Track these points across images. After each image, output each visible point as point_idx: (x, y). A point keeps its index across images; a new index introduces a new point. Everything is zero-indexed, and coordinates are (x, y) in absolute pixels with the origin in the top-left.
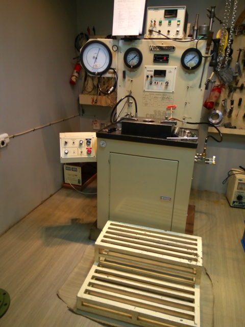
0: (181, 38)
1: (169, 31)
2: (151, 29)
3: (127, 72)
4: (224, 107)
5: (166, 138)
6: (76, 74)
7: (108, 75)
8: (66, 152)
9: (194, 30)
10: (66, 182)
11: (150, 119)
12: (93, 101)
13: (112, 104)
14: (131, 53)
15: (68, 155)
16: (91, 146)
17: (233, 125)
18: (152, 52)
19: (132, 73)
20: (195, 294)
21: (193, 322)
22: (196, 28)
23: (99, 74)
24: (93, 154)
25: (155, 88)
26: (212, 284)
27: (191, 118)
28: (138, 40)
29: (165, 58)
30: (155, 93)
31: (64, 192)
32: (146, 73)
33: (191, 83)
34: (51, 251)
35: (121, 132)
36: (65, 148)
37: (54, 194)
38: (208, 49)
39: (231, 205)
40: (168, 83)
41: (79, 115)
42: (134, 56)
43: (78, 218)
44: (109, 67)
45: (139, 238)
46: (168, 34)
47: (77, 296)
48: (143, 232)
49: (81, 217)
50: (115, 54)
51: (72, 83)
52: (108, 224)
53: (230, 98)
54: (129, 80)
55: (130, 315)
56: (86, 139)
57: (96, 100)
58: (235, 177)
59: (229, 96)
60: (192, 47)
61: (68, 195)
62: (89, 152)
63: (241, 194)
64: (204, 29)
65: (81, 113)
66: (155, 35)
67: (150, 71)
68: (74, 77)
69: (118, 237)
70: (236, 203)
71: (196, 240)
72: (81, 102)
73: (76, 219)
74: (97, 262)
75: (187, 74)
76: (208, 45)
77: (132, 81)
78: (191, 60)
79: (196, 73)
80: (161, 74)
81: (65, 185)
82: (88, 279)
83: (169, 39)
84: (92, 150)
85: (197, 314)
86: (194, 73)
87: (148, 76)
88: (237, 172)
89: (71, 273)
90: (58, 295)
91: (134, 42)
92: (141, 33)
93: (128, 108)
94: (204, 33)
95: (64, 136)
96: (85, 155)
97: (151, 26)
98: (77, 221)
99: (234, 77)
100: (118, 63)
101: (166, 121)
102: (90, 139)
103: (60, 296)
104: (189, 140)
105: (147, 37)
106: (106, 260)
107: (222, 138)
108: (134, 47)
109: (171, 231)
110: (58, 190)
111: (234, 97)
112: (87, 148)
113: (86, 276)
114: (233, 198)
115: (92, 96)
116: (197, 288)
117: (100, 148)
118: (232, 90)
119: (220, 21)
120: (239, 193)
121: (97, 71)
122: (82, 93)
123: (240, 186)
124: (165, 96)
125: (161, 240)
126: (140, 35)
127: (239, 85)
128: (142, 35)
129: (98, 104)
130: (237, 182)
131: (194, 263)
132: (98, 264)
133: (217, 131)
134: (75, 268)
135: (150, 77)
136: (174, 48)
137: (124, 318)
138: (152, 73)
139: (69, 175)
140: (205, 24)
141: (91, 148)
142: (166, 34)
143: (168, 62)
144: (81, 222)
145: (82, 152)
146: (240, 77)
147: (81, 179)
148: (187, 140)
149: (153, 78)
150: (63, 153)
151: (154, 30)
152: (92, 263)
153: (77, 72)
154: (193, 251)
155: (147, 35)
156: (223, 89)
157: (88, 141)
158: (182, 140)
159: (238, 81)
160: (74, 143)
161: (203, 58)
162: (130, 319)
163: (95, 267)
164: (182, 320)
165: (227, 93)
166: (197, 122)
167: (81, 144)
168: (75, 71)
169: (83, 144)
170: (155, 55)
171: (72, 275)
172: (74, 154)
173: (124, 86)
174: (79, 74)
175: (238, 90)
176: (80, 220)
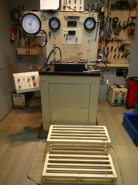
0: (83, 11)
1: (75, 7)
2: (64, 5)
3: (52, 33)
4: (104, 52)
5: (82, 72)
6: (14, 35)
7: (39, 35)
8: (20, 86)
9: (89, 6)
10: (14, 105)
11: (70, 61)
12: (27, 52)
13: (39, 53)
14: (53, 20)
15: (21, 88)
16: (35, 80)
17: (109, 62)
18: (66, 20)
19: (55, 33)
20: (109, 159)
21: (112, 175)
22: (90, 5)
23: (33, 34)
24: (38, 85)
25: (69, 42)
26: (115, 151)
27: (91, 59)
28: (57, 13)
29: (74, 23)
30: (70, 45)
31: (15, 111)
32: (63, 33)
33: (90, 38)
34: (16, 150)
35: (54, 70)
36: (19, 83)
37: (9, 113)
38: (99, 18)
39: (112, 105)
40: (77, 39)
41: (18, 61)
42: (55, 22)
43: (28, 126)
44: (40, 30)
45: (72, 133)
46: (75, 9)
47: (42, 176)
48: (73, 129)
49: (30, 125)
50: (43, 22)
51: (12, 41)
52: (51, 127)
53: (107, 47)
54: (53, 38)
55: (76, 179)
56: (32, 77)
57: (29, 51)
58: (113, 90)
59: (106, 45)
60: (90, 17)
61: (18, 113)
62: (35, 84)
63: (117, 98)
64: (96, 6)
65: (19, 60)
66: (67, 9)
67: (66, 32)
68: (13, 37)
69: (59, 134)
70: (114, 104)
71: (103, 128)
72: (19, 53)
73: (27, 127)
74: (49, 151)
75: (88, 33)
76: (99, 15)
77: (55, 38)
78: (90, 24)
79: (93, 32)
80: (72, 33)
81: (14, 106)
82: (46, 163)
83: (76, 12)
84: (36, 83)
85: (113, 170)
86: (91, 32)
87: (65, 35)
88: (113, 87)
89: (33, 161)
90: (28, 177)
91: (54, 14)
92: (59, 8)
93: (54, 56)
94: (96, 9)
95: (16, 76)
96: (32, 87)
97: (64, 4)
98: (28, 128)
99: (108, 34)
100: (45, 27)
101: (81, 61)
102: (34, 76)
103: (29, 177)
104: (95, 72)
105: (62, 11)
106: (53, 149)
107: (108, 69)
108: (55, 17)
109: (88, 125)
110: (11, 110)
111: (108, 46)
112: (33, 82)
113: (44, 161)
114: (113, 101)
115: (26, 49)
116: (109, 155)
117: (41, 81)
118: (107, 42)
119: (103, 1)
120: (115, 98)
121: (32, 33)
122: (18, 47)
123: (116, 95)
124: (76, 46)
125: (85, 132)
126: (58, 9)
127: (111, 39)
128: (59, 9)
129: (30, 54)
130: (114, 92)
131: (106, 141)
132: (49, 152)
133: (106, 66)
134: (34, 158)
135: (66, 35)
136: (79, 17)
137: (73, 182)
138: (67, 33)
139: (17, 100)
140: (95, 3)
141: (36, 82)
142: (74, 8)
143: (76, 26)
144: (30, 128)
145: (30, 85)
146: (111, 34)
147: (25, 102)
148: (94, 72)
149: (68, 36)
150: (18, 87)
151: (66, 6)
152: (46, 152)
153: (14, 34)
154: (103, 135)
155: (62, 9)
156: (103, 42)
157: (33, 78)
158: (91, 72)
159: (111, 36)
160: (24, 79)
161: (97, 23)
162: (77, 182)
163: (48, 155)
164: (106, 176)
165: (105, 44)
166: (95, 61)
167: (29, 80)
168: (13, 33)
169: (30, 80)
170: (68, 22)
171: (34, 163)
172: (25, 87)
173: (51, 42)
174: (15, 35)
175: (110, 42)
176: (30, 127)
